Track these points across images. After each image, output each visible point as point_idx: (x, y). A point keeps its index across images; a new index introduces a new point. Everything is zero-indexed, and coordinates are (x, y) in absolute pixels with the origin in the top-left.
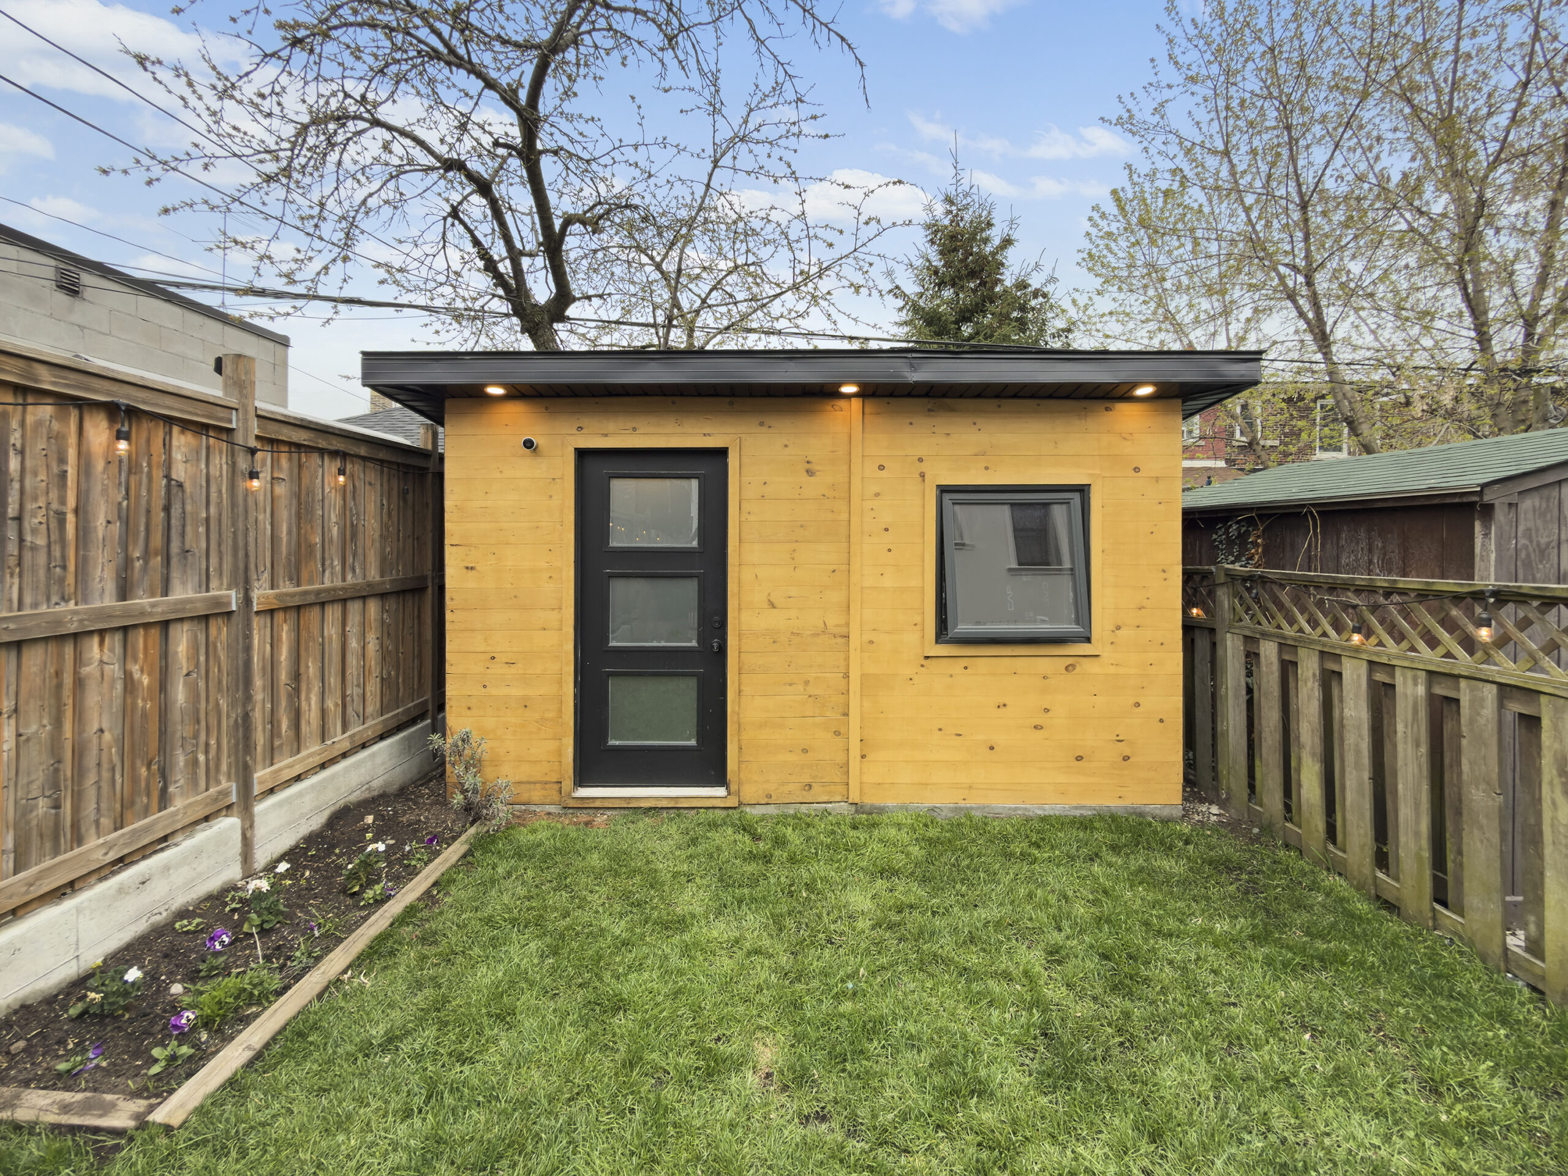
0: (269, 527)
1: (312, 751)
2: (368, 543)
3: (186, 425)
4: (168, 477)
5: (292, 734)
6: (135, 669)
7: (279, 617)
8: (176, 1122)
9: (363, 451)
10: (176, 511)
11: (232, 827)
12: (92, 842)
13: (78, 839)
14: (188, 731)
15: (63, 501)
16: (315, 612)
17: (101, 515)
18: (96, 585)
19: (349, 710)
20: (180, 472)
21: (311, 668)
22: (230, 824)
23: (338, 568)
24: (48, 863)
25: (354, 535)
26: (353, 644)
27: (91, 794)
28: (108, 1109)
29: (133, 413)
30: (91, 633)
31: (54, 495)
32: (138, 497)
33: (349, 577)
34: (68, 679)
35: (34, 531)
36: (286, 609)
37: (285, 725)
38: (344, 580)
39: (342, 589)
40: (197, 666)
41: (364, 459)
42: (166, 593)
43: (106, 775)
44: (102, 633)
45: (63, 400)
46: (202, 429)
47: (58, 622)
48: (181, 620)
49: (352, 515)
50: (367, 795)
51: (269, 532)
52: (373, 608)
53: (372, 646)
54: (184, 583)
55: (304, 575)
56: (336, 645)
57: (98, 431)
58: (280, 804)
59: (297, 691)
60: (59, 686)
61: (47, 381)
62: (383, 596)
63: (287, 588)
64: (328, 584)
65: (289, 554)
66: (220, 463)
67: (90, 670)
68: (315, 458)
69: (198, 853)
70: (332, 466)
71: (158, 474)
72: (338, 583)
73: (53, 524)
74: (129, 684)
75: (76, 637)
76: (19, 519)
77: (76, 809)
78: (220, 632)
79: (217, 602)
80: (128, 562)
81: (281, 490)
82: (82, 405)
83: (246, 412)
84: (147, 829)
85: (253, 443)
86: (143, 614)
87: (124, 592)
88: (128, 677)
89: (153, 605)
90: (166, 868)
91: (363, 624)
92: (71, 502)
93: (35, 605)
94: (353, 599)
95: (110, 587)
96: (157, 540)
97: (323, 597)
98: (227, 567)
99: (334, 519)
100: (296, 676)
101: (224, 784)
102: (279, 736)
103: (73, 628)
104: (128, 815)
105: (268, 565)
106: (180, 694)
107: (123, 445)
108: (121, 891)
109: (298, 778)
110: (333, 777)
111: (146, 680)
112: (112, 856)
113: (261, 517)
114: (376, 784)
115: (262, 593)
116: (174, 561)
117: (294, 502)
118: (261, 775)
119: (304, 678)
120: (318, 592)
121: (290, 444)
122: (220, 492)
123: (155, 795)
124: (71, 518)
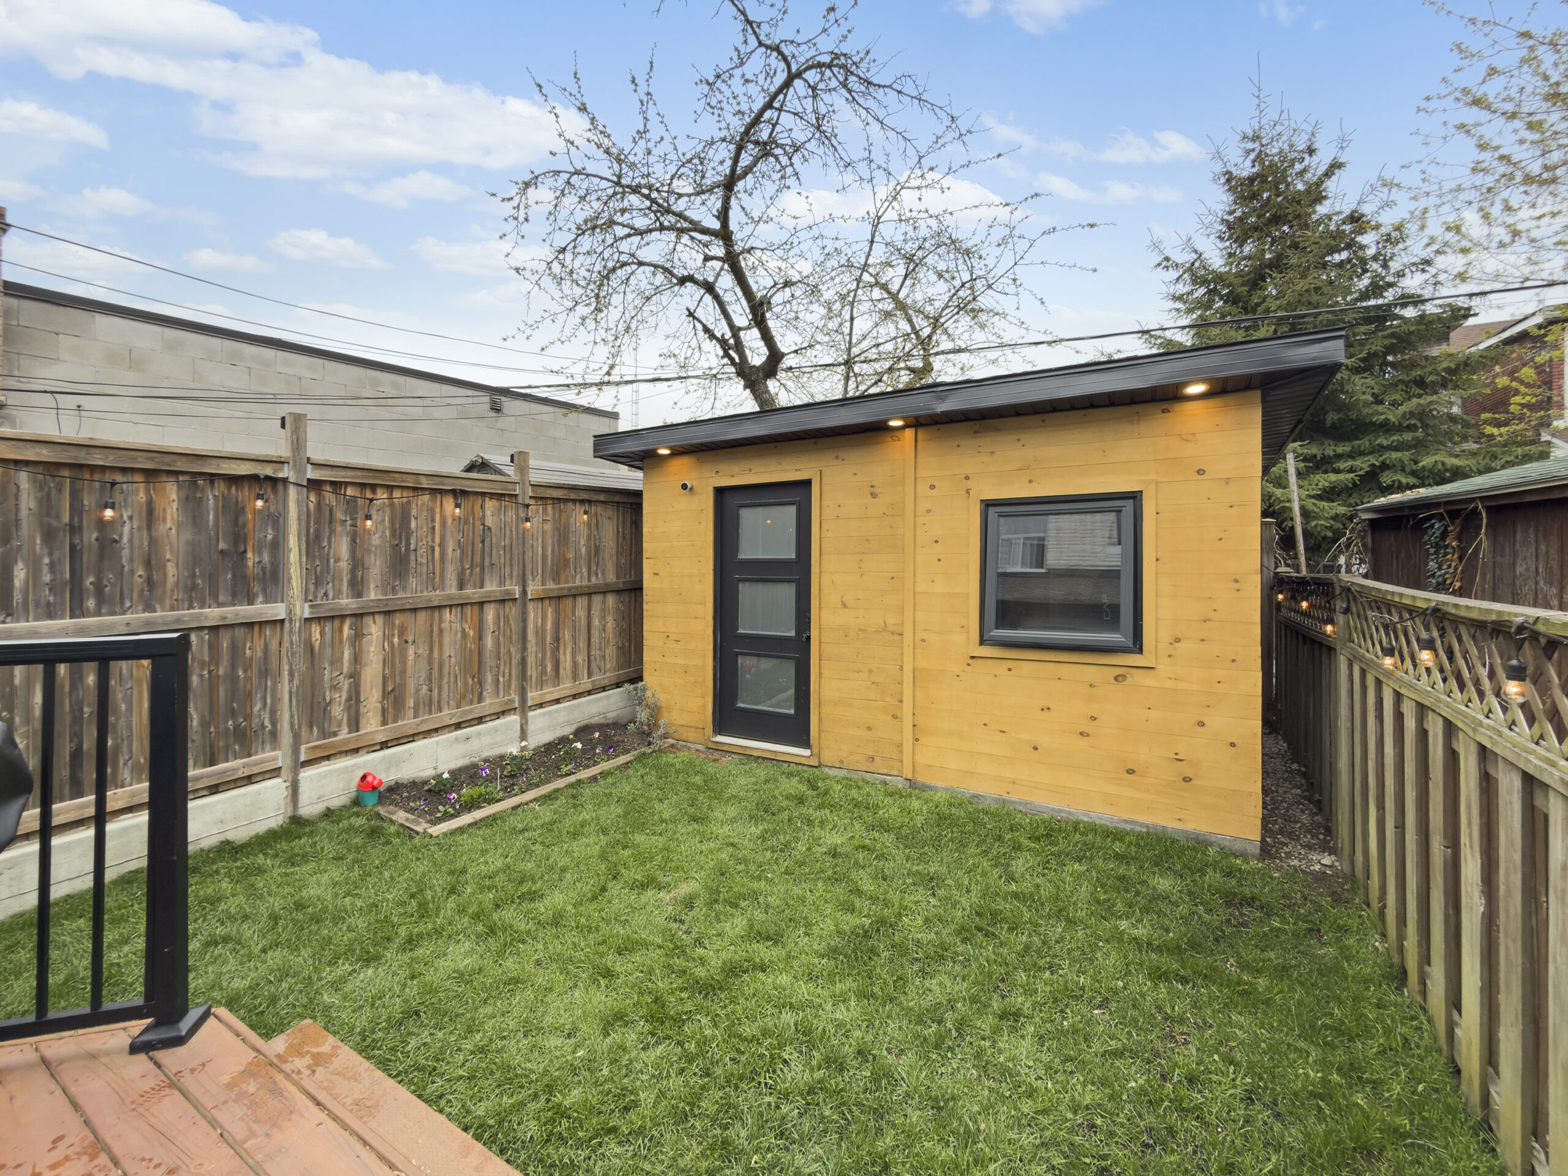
0: (540, 549)
1: (566, 686)
2: (607, 557)
3: (492, 496)
4: (483, 524)
5: (553, 673)
6: (466, 626)
7: (547, 602)
8: (435, 834)
9: (602, 497)
10: (487, 543)
11: (515, 721)
12: (446, 712)
13: (440, 710)
14: (493, 664)
15: (433, 540)
16: (569, 601)
17: (450, 546)
18: (448, 582)
19: (593, 665)
20: (489, 522)
21: (567, 635)
22: (514, 719)
23: (586, 574)
24: (427, 717)
25: (597, 552)
26: (596, 622)
27: (445, 688)
28: (418, 824)
29: (464, 493)
30: (445, 606)
31: (429, 538)
32: (468, 536)
33: (593, 580)
34: (436, 629)
35: (421, 556)
36: (550, 598)
37: (549, 668)
38: (589, 580)
39: (586, 587)
40: (499, 628)
41: (604, 502)
42: (482, 587)
43: (452, 679)
44: (451, 606)
45: (433, 492)
46: (500, 497)
47: (430, 600)
48: (490, 602)
49: (595, 540)
50: (602, 721)
51: (540, 552)
52: (611, 600)
53: (610, 625)
54: (492, 582)
55: (563, 578)
56: (584, 622)
57: (449, 503)
58: (544, 714)
59: (558, 648)
60: (432, 631)
61: (425, 483)
62: (618, 592)
63: (550, 585)
64: (578, 583)
65: (552, 565)
66: (511, 515)
67: (445, 625)
68: (570, 505)
69: (496, 730)
70: (579, 509)
71: (478, 523)
72: (585, 583)
73: (430, 552)
74: (464, 635)
75: (440, 607)
76: (415, 550)
77: (439, 694)
78: (513, 611)
79: (507, 593)
80: (463, 570)
81: (548, 527)
82: (442, 492)
83: (524, 484)
84: (471, 711)
85: (528, 501)
86: (468, 597)
87: (461, 586)
88: (463, 630)
89: (474, 593)
90: (479, 734)
91: (603, 610)
92: (437, 540)
93: (422, 592)
94: (596, 593)
95: (455, 583)
96: (477, 559)
97: (573, 592)
98: (515, 573)
99: (582, 542)
100: (557, 639)
101: (513, 696)
102: (546, 674)
103: (436, 604)
104: (463, 703)
105: (540, 571)
106: (489, 642)
107: (458, 511)
108: (456, 739)
109: (557, 701)
110: (579, 705)
111: (471, 633)
112: (453, 721)
113: (535, 544)
114: (611, 715)
115: (534, 588)
116: (486, 570)
117: (557, 534)
118: (533, 696)
119: (562, 641)
120: (570, 589)
121: (553, 499)
122: (511, 531)
123: (476, 695)
124: (437, 549)
